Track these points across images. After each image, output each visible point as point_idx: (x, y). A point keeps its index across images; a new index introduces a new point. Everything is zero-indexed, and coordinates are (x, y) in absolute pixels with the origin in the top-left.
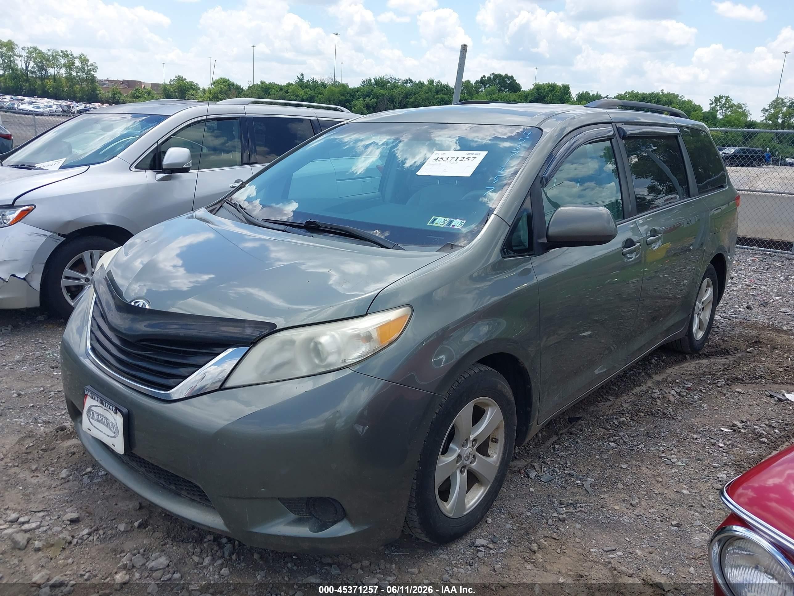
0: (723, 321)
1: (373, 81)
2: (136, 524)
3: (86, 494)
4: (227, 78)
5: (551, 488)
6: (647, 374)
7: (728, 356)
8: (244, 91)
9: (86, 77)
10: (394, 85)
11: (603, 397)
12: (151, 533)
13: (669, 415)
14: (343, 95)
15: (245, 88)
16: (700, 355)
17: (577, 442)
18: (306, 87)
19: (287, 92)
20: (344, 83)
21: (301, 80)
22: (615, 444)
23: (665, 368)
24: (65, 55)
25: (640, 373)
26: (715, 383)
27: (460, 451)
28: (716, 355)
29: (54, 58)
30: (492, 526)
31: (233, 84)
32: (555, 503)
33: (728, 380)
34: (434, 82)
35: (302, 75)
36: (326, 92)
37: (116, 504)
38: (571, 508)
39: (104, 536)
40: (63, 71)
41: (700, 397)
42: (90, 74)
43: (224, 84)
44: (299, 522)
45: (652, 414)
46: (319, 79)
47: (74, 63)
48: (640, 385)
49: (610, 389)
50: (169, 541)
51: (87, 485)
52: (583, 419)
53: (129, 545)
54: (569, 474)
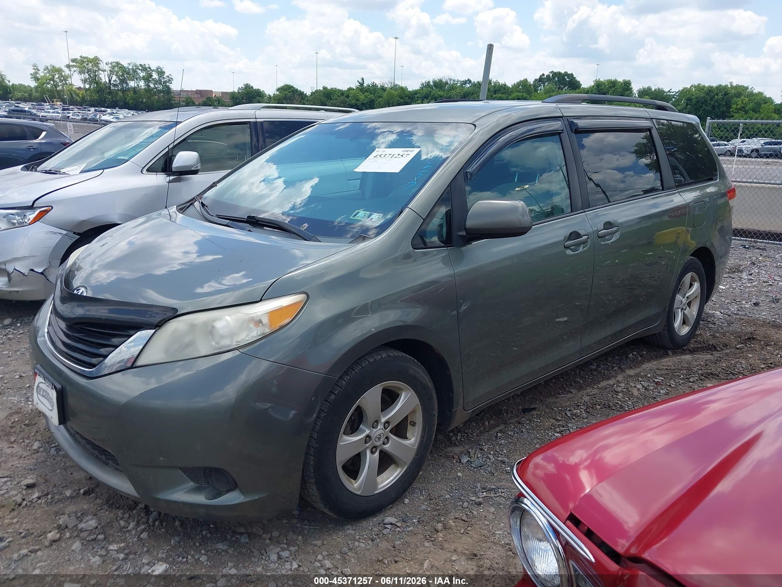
0: (722, 317)
1: (432, 83)
2: (82, 491)
3: (49, 464)
4: (292, 85)
5: (479, 473)
6: (620, 368)
7: (714, 353)
8: (307, 97)
9: (163, 88)
10: (452, 86)
11: (565, 390)
12: (93, 500)
13: (627, 409)
14: (402, 98)
15: (308, 93)
16: (684, 350)
17: (522, 432)
18: (367, 91)
19: (348, 96)
20: (403, 86)
21: (362, 84)
22: (559, 435)
23: (642, 362)
24: (144, 68)
25: (613, 367)
26: (688, 379)
27: (369, 432)
28: (701, 351)
29: (134, 71)
30: (408, 506)
31: (297, 90)
32: (477, 488)
33: (702, 375)
34: (492, 82)
35: (363, 79)
36: (385, 95)
37: (72, 474)
38: (492, 493)
39: (51, 500)
40: (142, 84)
41: (667, 391)
42: (166, 85)
43: (288, 90)
44: (197, 490)
45: (609, 407)
46: (379, 83)
47: (151, 76)
48: (609, 379)
49: (575, 382)
50: (106, 507)
51: (53, 457)
52: (537, 409)
53: (72, 508)
54: (501, 461)
